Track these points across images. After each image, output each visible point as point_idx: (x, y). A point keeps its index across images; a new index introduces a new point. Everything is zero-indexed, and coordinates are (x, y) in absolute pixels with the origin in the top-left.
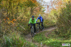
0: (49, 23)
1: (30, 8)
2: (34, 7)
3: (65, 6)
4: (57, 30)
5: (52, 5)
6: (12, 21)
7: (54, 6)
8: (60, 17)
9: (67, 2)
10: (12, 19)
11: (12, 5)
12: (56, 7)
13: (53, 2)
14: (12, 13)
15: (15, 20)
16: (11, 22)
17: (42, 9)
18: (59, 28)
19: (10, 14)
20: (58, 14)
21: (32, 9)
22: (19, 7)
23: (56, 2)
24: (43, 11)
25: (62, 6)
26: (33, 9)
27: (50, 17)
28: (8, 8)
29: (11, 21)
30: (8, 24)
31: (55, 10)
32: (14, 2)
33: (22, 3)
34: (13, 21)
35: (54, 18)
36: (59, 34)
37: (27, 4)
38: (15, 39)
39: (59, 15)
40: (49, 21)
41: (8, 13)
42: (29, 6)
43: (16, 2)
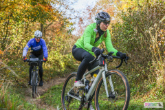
1: (37, 24)
2: (48, 22)
3: (121, 22)
5: (90, 18)
9: (125, 10)
13: (94, 10)
17: (68, 27)
21: (42, 25)
22: (11, 21)
23: (101, 9)
24: (69, 31)
26: (44, 26)
33: (19, 12)
37: (31, 13)
42: (35, 20)
43: (4, 10)
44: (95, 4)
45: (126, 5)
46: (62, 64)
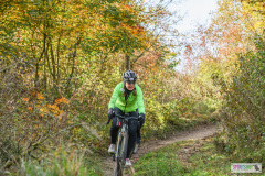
0: (194, 112)
1: (120, 55)
2: (136, 53)
3: (253, 48)
4: (223, 138)
5: (203, 44)
6: (54, 107)
7: (212, 48)
8: (235, 87)
9: (260, 32)
10: (54, 96)
11: (55, 44)
12: (219, 51)
13: (209, 32)
14: (54, 75)
15: (65, 100)
16: (50, 110)
17: (168, 60)
18: (233, 128)
19: (45, 79)
20: (226, 76)
21: (128, 58)
22: (78, 51)
23: (220, 30)
24: (171, 66)
25: (240, 45)
26: (131, 58)
27: (198, 90)
28: (38, 54)
29: (50, 106)
30: (41, 118)
31: (215, 60)
32: (61, 33)
33: (90, 36)
34: (58, 105)
35: (211, 92)
36: (230, 153)
37: (110, 39)
38: (66, 172)
39: (231, 81)
40: (193, 104)
41: (37, 76)
42: (116, 50)
43: (69, 34)
44: (210, 22)
45: (259, 23)
46: (161, 118)
